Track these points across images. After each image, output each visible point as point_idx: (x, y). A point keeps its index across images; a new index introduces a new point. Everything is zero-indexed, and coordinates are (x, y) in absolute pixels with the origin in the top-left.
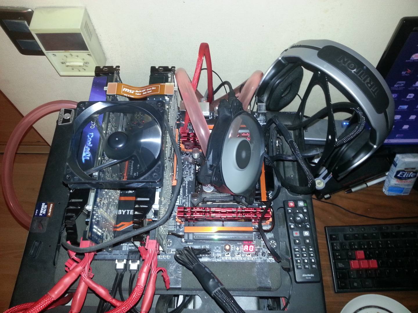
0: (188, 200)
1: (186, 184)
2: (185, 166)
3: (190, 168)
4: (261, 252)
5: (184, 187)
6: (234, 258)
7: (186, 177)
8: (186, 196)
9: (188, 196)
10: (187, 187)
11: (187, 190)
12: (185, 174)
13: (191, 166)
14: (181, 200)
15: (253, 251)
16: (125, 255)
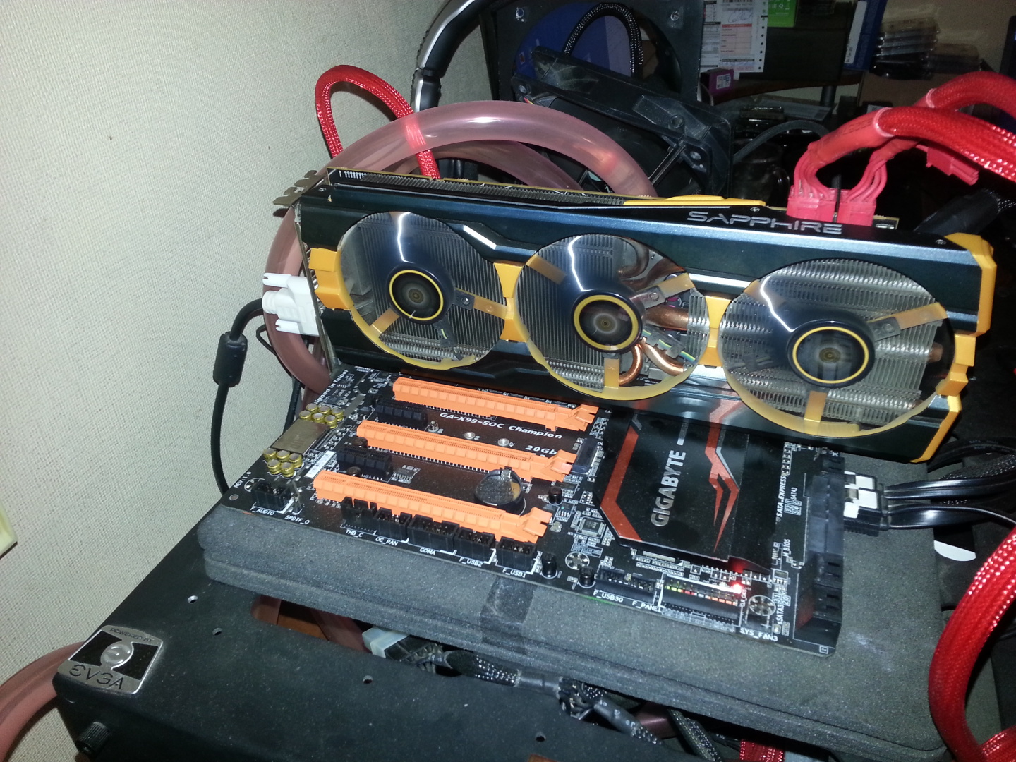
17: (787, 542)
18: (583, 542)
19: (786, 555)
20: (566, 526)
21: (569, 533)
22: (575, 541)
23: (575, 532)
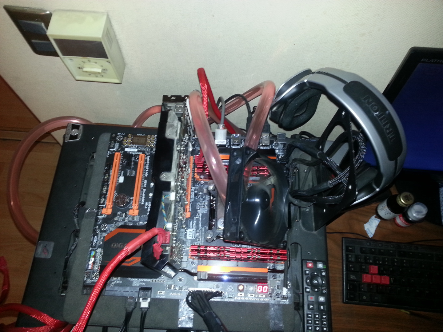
0: (202, 234)
1: (199, 216)
2: (199, 197)
3: (204, 199)
4: (275, 292)
5: (198, 220)
6: (247, 299)
7: (199, 209)
8: (200, 230)
9: (202, 230)
10: (200, 220)
11: (200, 224)
12: (199, 205)
13: (205, 197)
14: (194, 234)
15: (267, 292)
16: (135, 292)
17: (121, 282)
18: (111, 227)
19: (115, 282)
20: (117, 221)
21: (114, 223)
22: (112, 225)
23: (115, 224)
